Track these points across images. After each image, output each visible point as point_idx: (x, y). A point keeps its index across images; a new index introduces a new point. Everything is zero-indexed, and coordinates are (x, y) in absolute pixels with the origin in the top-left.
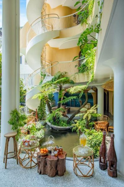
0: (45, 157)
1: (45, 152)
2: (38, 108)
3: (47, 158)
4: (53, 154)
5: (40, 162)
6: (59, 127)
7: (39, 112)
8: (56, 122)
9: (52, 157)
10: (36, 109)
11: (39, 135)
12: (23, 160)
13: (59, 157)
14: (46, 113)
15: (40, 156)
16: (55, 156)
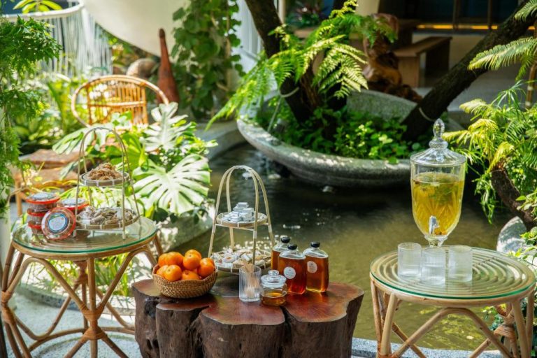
0: (189, 309)
1: (188, 277)
2: (179, 24)
3: (205, 314)
4: (249, 293)
5: (156, 343)
6: (330, 162)
7: (184, 56)
8: (318, 124)
9: (244, 310)
10: (162, 34)
11: (173, 195)
12: (41, 340)
13: (291, 312)
14: (239, 67)
15: (155, 303)
16: (267, 303)
